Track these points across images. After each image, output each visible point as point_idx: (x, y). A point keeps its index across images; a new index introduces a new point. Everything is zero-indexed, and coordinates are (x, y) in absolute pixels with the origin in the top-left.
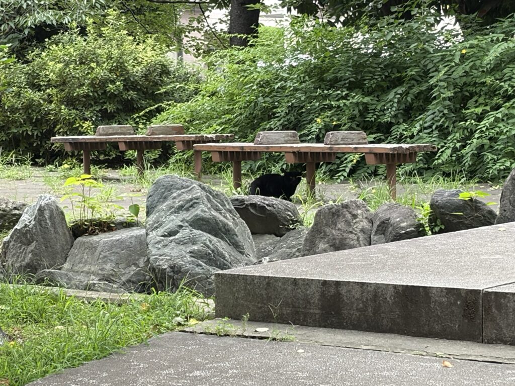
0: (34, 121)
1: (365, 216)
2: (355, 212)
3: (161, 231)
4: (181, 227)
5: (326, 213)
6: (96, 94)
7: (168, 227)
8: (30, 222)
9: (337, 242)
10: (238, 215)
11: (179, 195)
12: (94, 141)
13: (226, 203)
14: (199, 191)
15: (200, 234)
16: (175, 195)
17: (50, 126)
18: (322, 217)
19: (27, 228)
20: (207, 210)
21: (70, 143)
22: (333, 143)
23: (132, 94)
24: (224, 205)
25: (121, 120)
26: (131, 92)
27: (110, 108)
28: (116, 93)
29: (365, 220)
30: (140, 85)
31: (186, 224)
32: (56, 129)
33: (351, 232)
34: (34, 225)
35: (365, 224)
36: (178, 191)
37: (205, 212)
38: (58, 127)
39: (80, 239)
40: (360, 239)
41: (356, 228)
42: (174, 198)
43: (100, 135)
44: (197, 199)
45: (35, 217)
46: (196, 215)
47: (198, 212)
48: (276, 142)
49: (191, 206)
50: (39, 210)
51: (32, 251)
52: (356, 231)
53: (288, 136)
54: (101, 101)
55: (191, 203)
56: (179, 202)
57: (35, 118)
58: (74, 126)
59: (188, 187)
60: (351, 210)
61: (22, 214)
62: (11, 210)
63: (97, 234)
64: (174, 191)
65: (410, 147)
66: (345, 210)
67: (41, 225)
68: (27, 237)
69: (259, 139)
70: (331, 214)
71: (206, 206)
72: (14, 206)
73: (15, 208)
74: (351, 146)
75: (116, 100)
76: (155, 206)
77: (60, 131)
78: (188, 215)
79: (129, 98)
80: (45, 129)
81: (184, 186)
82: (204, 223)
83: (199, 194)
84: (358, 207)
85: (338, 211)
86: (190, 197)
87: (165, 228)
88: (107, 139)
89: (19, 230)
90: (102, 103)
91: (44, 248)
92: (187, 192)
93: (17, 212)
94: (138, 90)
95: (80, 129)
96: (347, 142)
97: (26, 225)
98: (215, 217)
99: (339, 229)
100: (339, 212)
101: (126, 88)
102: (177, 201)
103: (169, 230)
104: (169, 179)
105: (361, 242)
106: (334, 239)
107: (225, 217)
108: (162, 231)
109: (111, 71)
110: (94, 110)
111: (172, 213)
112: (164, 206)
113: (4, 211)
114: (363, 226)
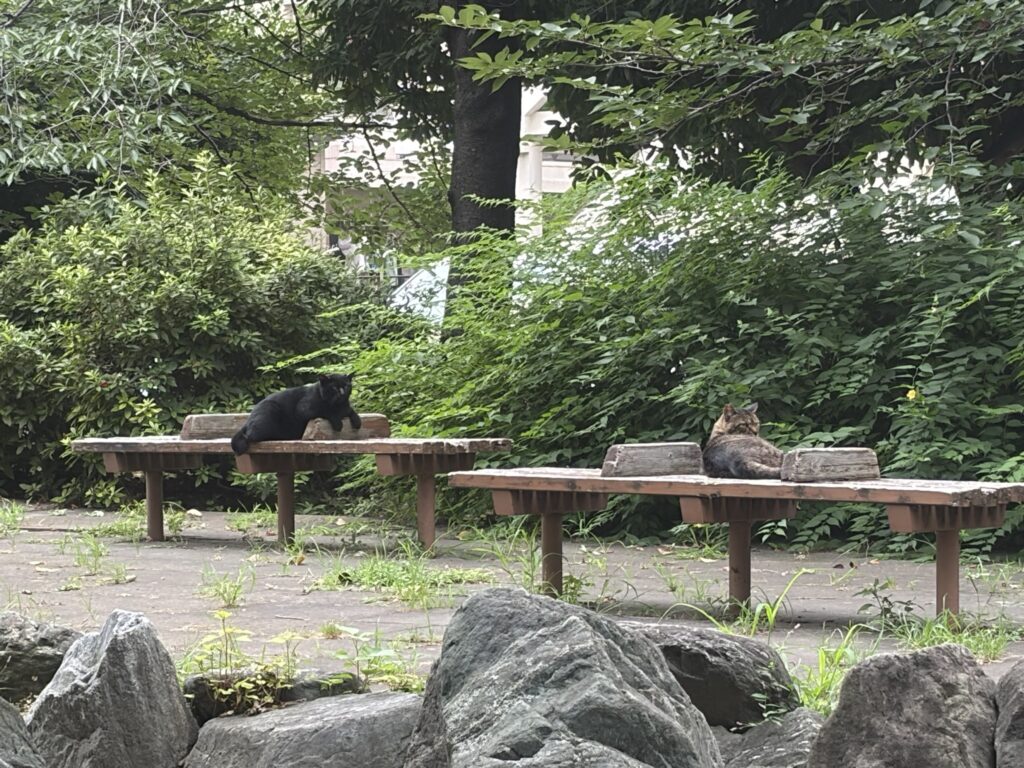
0: (19, 396)
1: (977, 687)
2: (950, 678)
3: (490, 741)
4: (545, 731)
5: (873, 678)
6: (166, 337)
7: (509, 730)
8: (86, 680)
9: (906, 754)
10: (687, 698)
11: (535, 644)
12: (176, 450)
13: (657, 667)
14: (588, 634)
15: (601, 755)
16: (521, 642)
17: (56, 409)
18: (861, 688)
19: (81, 696)
20: (613, 686)
21: (119, 454)
22: (802, 477)
23: (251, 337)
24: (652, 673)
25: (222, 396)
26: (245, 333)
27: (199, 367)
28: (212, 334)
29: (978, 700)
30: (267, 315)
31: (560, 724)
32: (70, 417)
33: (943, 731)
34: (97, 688)
35: (978, 710)
36: (531, 633)
37: (610, 691)
38: (76, 410)
39: (214, 724)
40: (969, 748)
41: (956, 719)
42: (521, 651)
43: (192, 437)
44: (586, 656)
45: (101, 668)
46: (587, 701)
47: (591, 692)
48: (653, 471)
49: (571, 675)
50: (112, 649)
51: (91, 754)
52: (955, 727)
53: (680, 455)
54: (177, 352)
55: (570, 666)
56: (535, 663)
57: (22, 389)
58: (114, 410)
59: (556, 622)
60: (939, 672)
61: (61, 658)
62: (34, 646)
63: (258, 712)
64: (518, 631)
65: (998, 491)
66: (922, 672)
67: (114, 688)
68: (78, 717)
69: (614, 463)
70: (885, 680)
71: (611, 675)
72: (42, 634)
73: (44, 642)
74: (850, 485)
75: (212, 351)
76: (469, 672)
77: (81, 420)
78: (561, 701)
79: (243, 345)
80: (43, 414)
81: (546, 619)
82: (609, 721)
83: (590, 643)
84: (957, 664)
85: (904, 673)
86: (566, 649)
87: (503, 733)
88: (207, 446)
89: (59, 699)
90: (180, 356)
91: (122, 746)
92: (554, 636)
93: (47, 650)
94: (260, 327)
95: (128, 416)
96: (833, 475)
97: (76, 687)
98: (637, 709)
99: (909, 722)
100: (906, 675)
101: (235, 323)
102: (529, 661)
103: (515, 740)
104: (502, 600)
105: (969, 757)
106: (897, 747)
107: (660, 705)
108: (495, 740)
109: (201, 283)
110: (162, 373)
111: (518, 693)
112: (494, 671)
113: (16, 647)
114: (972, 716)
